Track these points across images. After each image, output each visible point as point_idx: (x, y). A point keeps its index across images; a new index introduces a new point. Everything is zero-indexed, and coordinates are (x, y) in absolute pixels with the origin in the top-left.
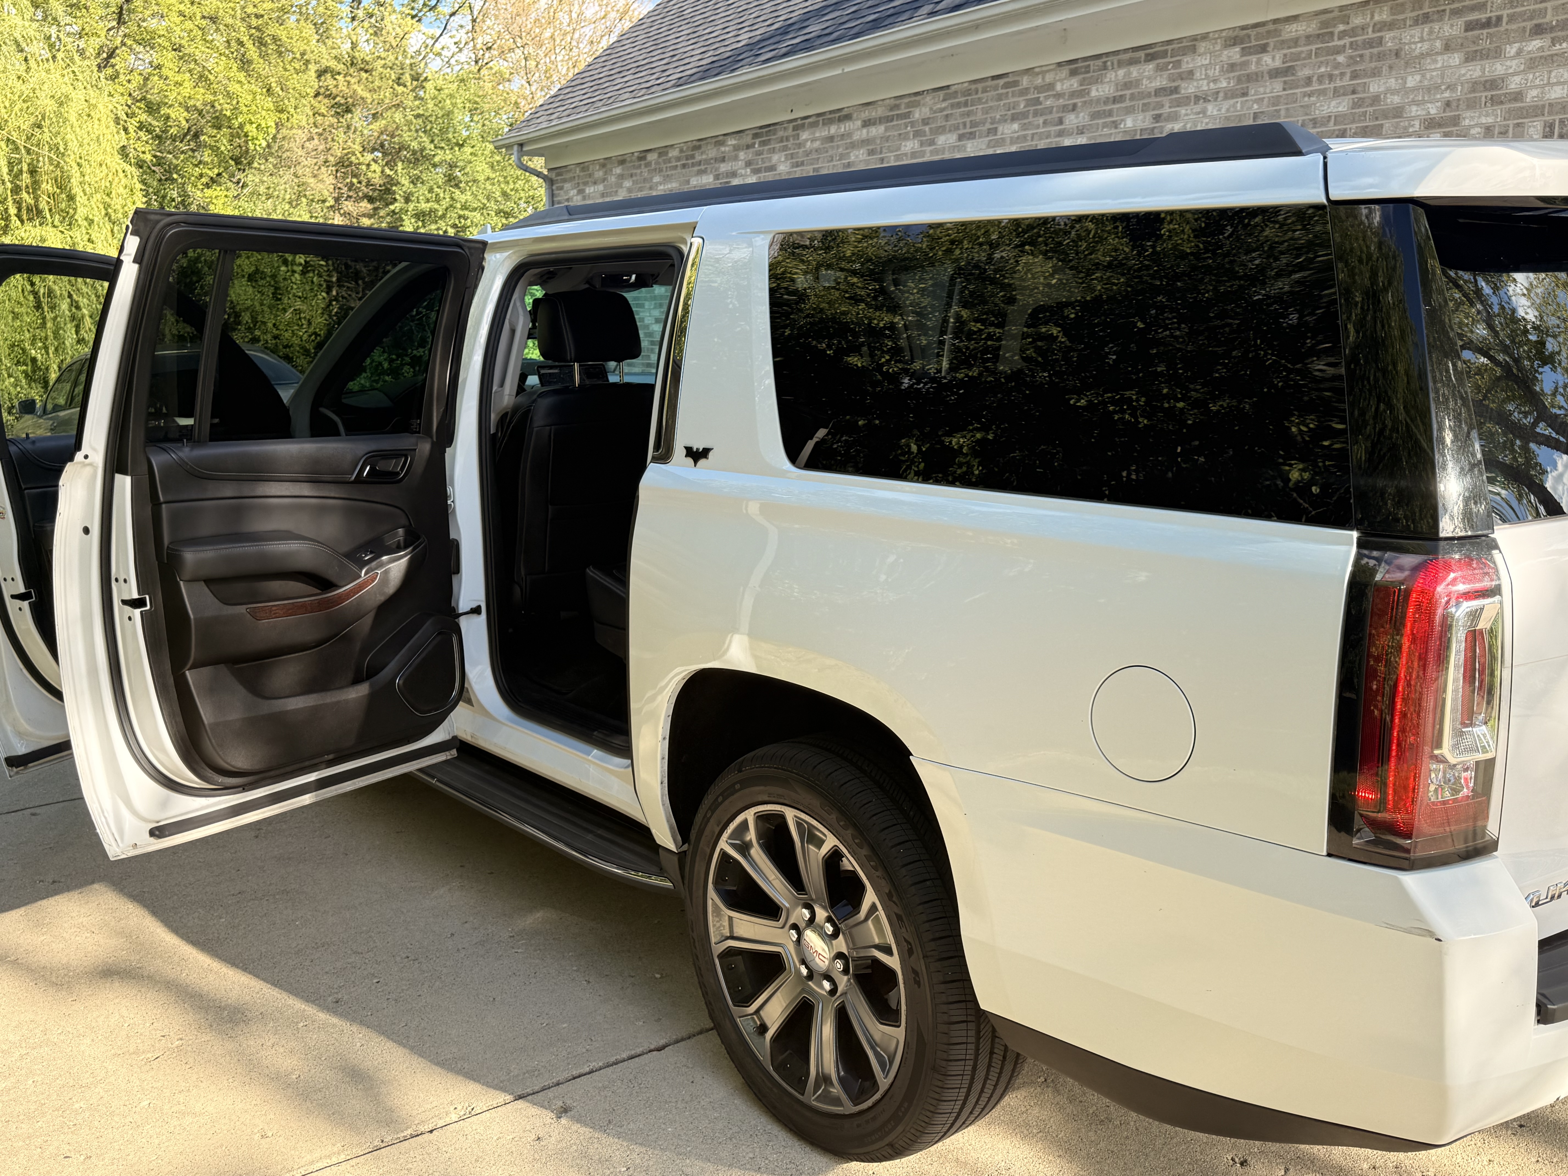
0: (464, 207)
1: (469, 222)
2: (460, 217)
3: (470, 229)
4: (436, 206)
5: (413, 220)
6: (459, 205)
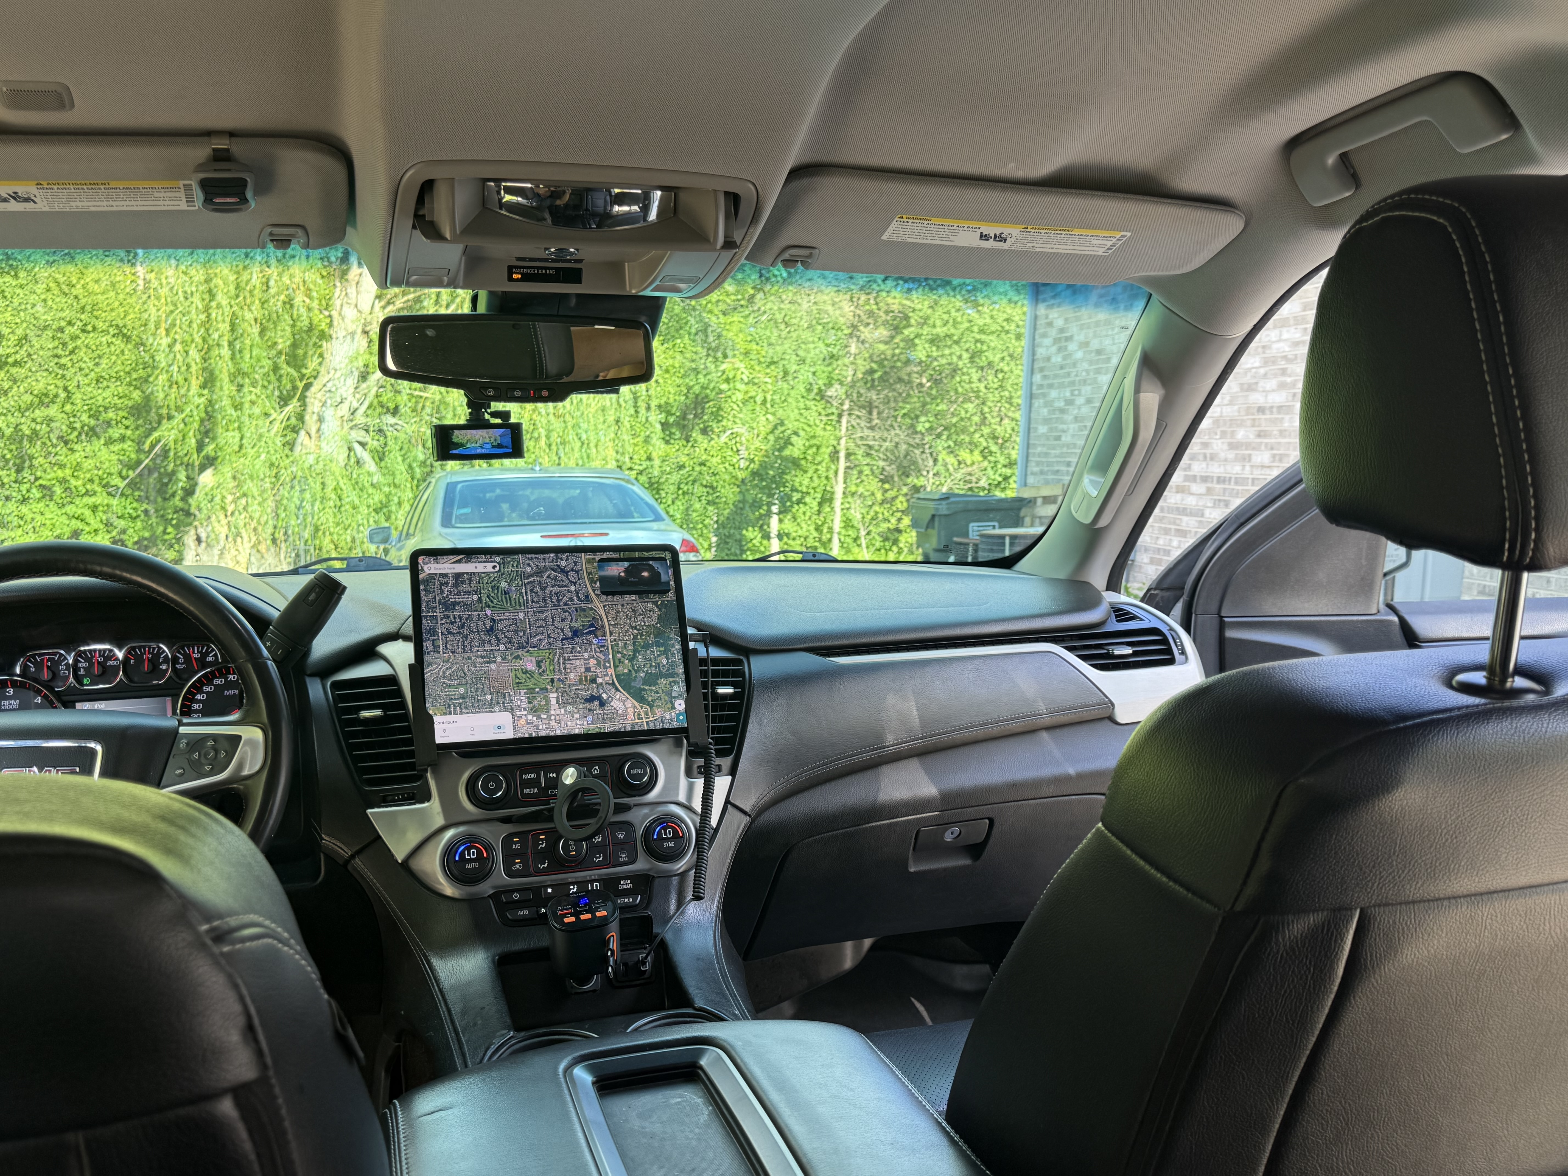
0: (981, 331)
1: (985, 348)
2: (977, 341)
3: (986, 354)
4: (953, 331)
5: (927, 345)
6: (976, 329)
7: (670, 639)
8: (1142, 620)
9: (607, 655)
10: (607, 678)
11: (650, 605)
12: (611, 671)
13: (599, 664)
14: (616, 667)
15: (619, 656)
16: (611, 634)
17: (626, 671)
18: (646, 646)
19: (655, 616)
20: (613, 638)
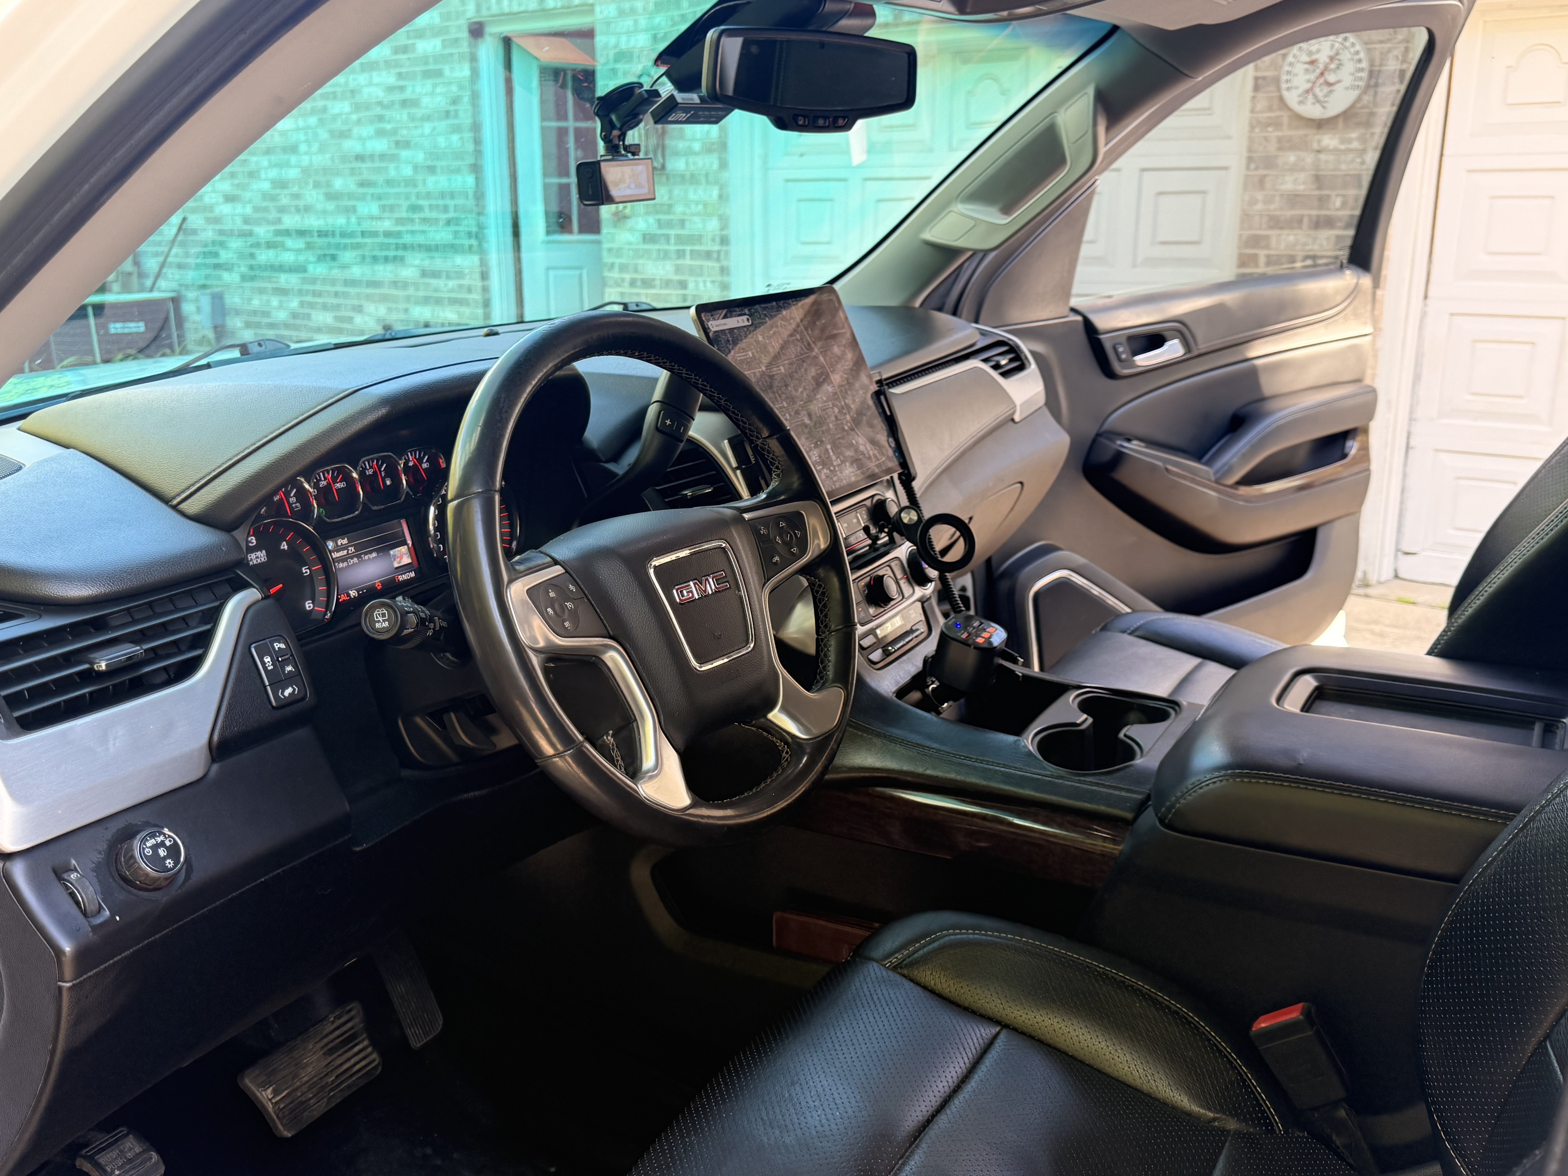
8: (989, 336)
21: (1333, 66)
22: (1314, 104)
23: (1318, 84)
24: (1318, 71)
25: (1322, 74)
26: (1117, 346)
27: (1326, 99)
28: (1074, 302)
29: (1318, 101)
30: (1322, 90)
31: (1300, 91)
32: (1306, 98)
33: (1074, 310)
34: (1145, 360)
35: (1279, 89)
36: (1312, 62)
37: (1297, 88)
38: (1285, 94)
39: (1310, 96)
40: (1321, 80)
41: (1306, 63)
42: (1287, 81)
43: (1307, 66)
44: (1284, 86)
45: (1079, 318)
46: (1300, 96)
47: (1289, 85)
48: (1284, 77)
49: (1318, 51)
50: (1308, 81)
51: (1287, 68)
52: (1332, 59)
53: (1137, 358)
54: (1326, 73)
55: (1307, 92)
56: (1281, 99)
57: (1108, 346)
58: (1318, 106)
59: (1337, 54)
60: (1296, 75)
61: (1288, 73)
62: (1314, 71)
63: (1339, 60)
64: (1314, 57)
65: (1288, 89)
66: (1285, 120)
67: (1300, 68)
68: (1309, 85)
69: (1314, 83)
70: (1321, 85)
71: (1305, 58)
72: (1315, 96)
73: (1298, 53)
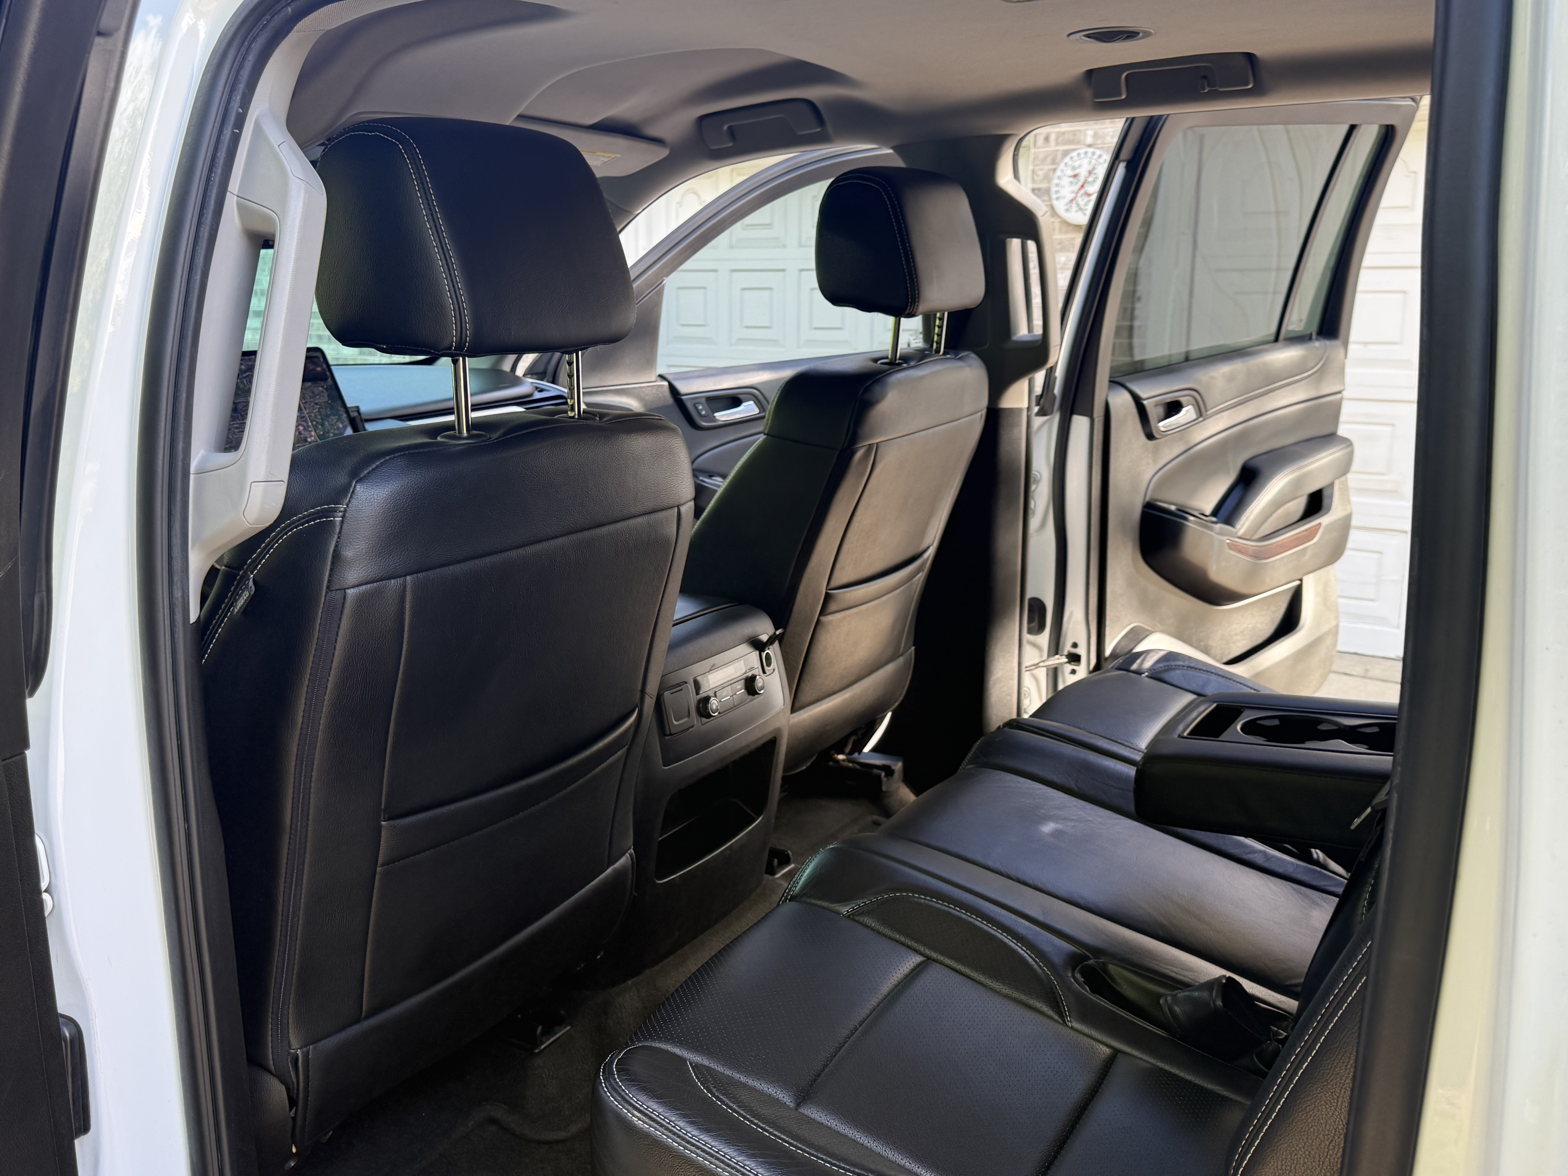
7: (339, 411)
8: (548, 391)
9: (307, 423)
10: (313, 438)
11: (320, 389)
12: (313, 433)
13: (305, 429)
14: (315, 431)
15: (314, 423)
16: (305, 409)
17: (321, 433)
18: (328, 416)
19: (326, 395)
20: (307, 411)
21: (1090, 179)
22: (1077, 211)
23: (1079, 195)
24: (1080, 184)
25: (1082, 186)
26: (697, 405)
27: (1086, 208)
28: (660, 370)
29: (1081, 209)
30: (1083, 200)
31: (1067, 200)
32: (1071, 206)
33: (662, 377)
34: (723, 416)
35: (1050, 199)
36: (1075, 176)
37: (1064, 198)
38: (1055, 203)
39: (1074, 205)
40: (1082, 191)
41: (1070, 177)
42: (1057, 192)
43: (1071, 179)
44: (1054, 196)
45: (666, 383)
46: (1066, 204)
47: (1058, 195)
48: (1054, 189)
49: (1080, 166)
50: (1073, 192)
51: (1056, 181)
52: (1090, 173)
53: (716, 414)
54: (1085, 185)
55: (1072, 201)
56: (1052, 207)
57: (689, 405)
58: (1080, 213)
59: (1094, 169)
60: (1063, 187)
61: (1057, 185)
62: (1077, 183)
63: (1095, 174)
64: (1077, 172)
65: (1057, 199)
66: (1057, 225)
67: (1066, 181)
68: (1073, 196)
69: (1077, 193)
70: (1082, 195)
71: (1070, 172)
72: (1078, 205)
73: (1065, 168)
